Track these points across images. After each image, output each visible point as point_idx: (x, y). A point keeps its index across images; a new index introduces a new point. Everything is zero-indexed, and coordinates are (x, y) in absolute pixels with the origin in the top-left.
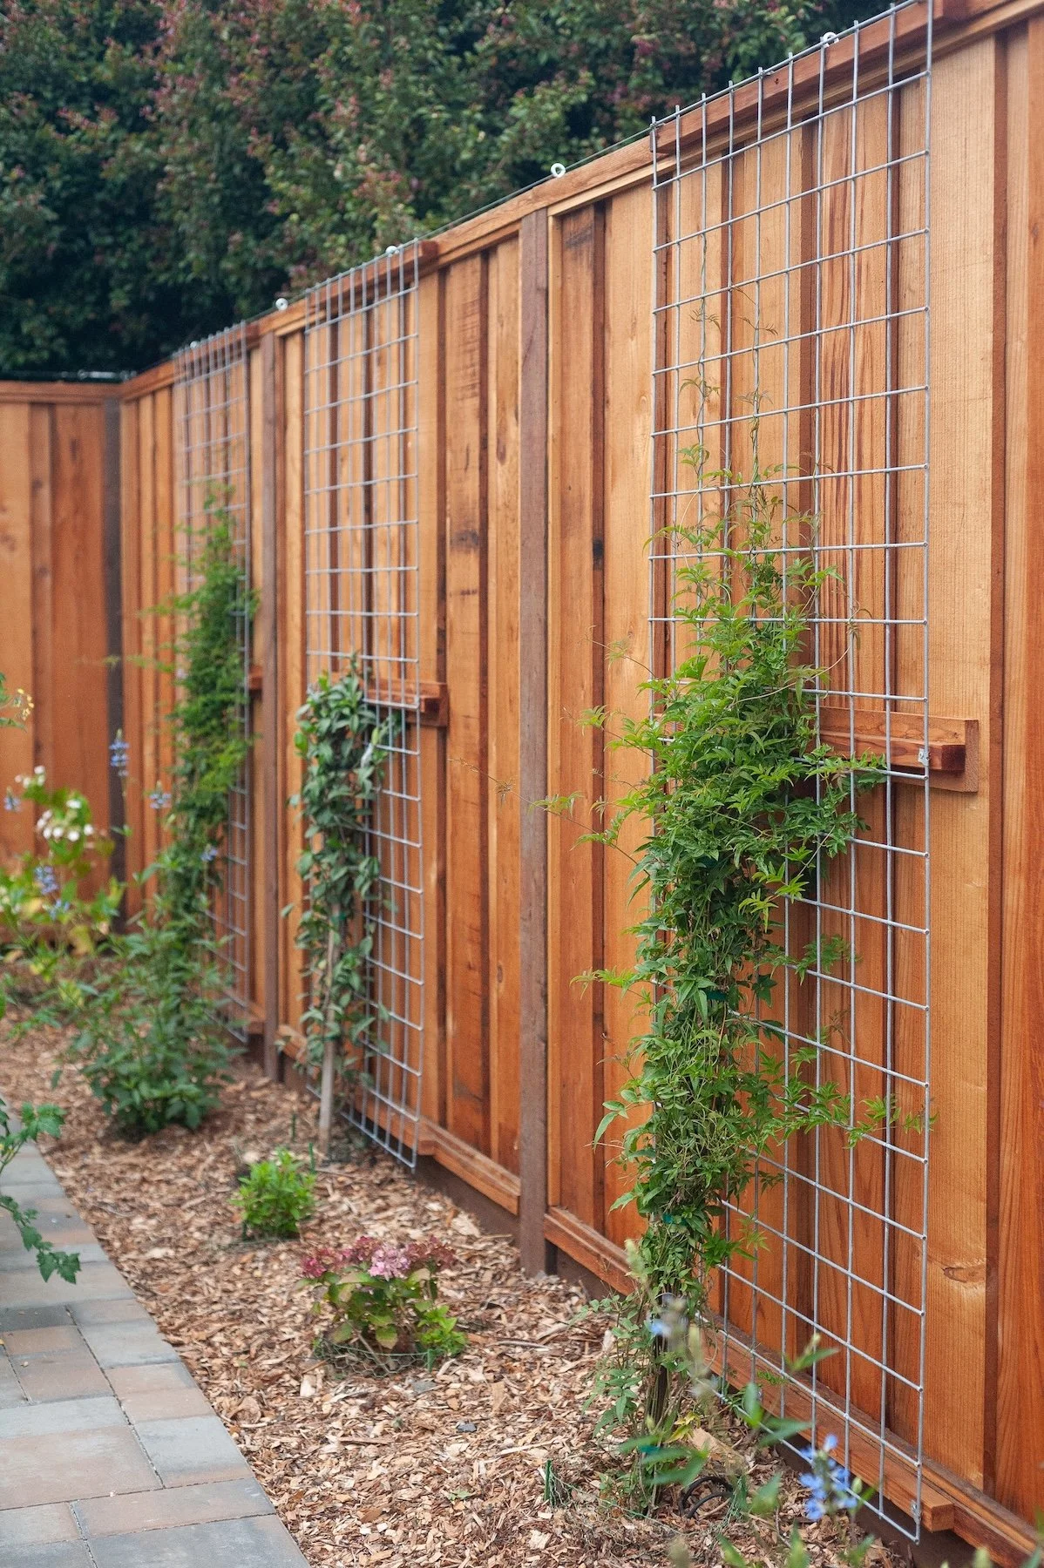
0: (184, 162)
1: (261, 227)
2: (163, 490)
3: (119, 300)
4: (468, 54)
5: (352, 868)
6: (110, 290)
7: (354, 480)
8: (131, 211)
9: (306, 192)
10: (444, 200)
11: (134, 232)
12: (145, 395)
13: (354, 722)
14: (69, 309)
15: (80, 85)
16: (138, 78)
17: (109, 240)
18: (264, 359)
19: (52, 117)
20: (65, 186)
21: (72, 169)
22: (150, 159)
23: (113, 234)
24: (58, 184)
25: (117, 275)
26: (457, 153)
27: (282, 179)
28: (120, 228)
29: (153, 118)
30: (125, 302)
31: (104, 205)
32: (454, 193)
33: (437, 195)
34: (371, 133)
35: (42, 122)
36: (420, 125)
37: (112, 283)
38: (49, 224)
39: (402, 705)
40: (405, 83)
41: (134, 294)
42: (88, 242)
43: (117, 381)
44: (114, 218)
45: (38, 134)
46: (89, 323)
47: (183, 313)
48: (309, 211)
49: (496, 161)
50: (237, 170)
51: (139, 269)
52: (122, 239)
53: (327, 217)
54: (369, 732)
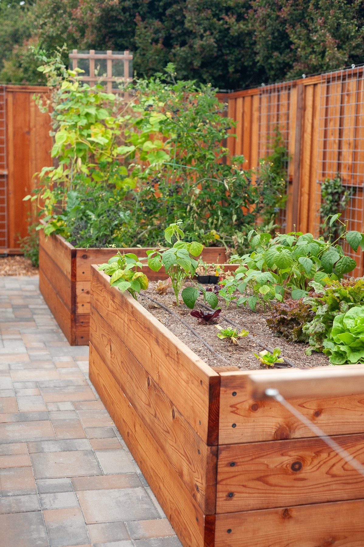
0: (261, 32)
1: (281, 50)
2: (246, 124)
3: (231, 69)
4: (352, 4)
5: (337, 228)
6: (228, 66)
7: (335, 126)
8: (235, 43)
9: (302, 43)
10: (344, 46)
11: (236, 50)
12: (239, 97)
13: (340, 190)
14: (215, 71)
15: (223, 7)
16: (240, 5)
17: (228, 52)
18: (298, 91)
19: (215, 15)
20: (219, 36)
21: (220, 31)
22: (245, 29)
23: (230, 50)
24: (217, 36)
25: (230, 62)
26: (350, 33)
27: (296, 39)
28: (231, 48)
29: (247, 18)
30: (233, 70)
31: (228, 42)
32: (347, 44)
33: (342, 45)
34: (325, 27)
35: (212, 18)
36: (339, 25)
37: (229, 64)
38: (214, 47)
39: (357, 186)
40: (335, 12)
41: (235, 68)
42: (222, 52)
43: (227, 92)
44: (230, 45)
45: (211, 21)
46: (220, 75)
47: (248, 73)
48: (304, 48)
49: (360, 35)
50: (276, 34)
51: (237, 60)
52: (232, 51)
53: (309, 50)
54: (343, 193)
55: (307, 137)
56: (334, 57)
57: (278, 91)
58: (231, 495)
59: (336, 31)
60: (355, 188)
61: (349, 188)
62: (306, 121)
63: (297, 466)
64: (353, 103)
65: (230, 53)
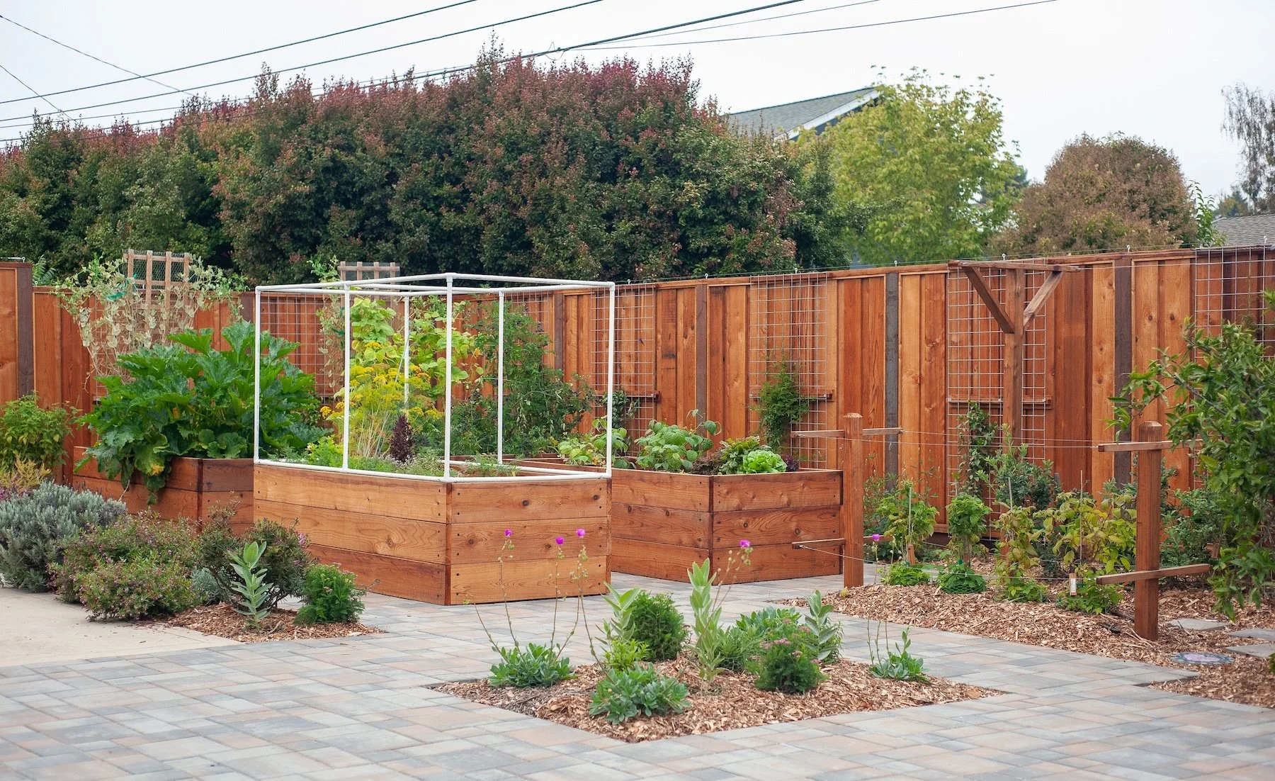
13: (625, 402)
39: (645, 396)
54: (628, 404)
55: (572, 349)
56: (587, 264)
57: (540, 299)
58: (719, 539)
59: (585, 236)
60: (642, 399)
61: (635, 399)
62: (569, 333)
63: (746, 525)
64: (632, 317)
65: (440, 250)
